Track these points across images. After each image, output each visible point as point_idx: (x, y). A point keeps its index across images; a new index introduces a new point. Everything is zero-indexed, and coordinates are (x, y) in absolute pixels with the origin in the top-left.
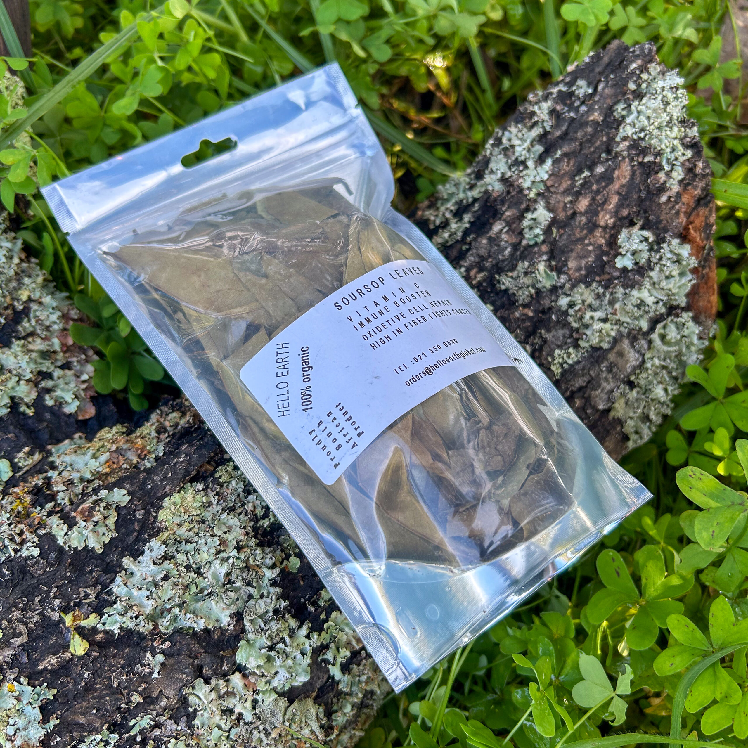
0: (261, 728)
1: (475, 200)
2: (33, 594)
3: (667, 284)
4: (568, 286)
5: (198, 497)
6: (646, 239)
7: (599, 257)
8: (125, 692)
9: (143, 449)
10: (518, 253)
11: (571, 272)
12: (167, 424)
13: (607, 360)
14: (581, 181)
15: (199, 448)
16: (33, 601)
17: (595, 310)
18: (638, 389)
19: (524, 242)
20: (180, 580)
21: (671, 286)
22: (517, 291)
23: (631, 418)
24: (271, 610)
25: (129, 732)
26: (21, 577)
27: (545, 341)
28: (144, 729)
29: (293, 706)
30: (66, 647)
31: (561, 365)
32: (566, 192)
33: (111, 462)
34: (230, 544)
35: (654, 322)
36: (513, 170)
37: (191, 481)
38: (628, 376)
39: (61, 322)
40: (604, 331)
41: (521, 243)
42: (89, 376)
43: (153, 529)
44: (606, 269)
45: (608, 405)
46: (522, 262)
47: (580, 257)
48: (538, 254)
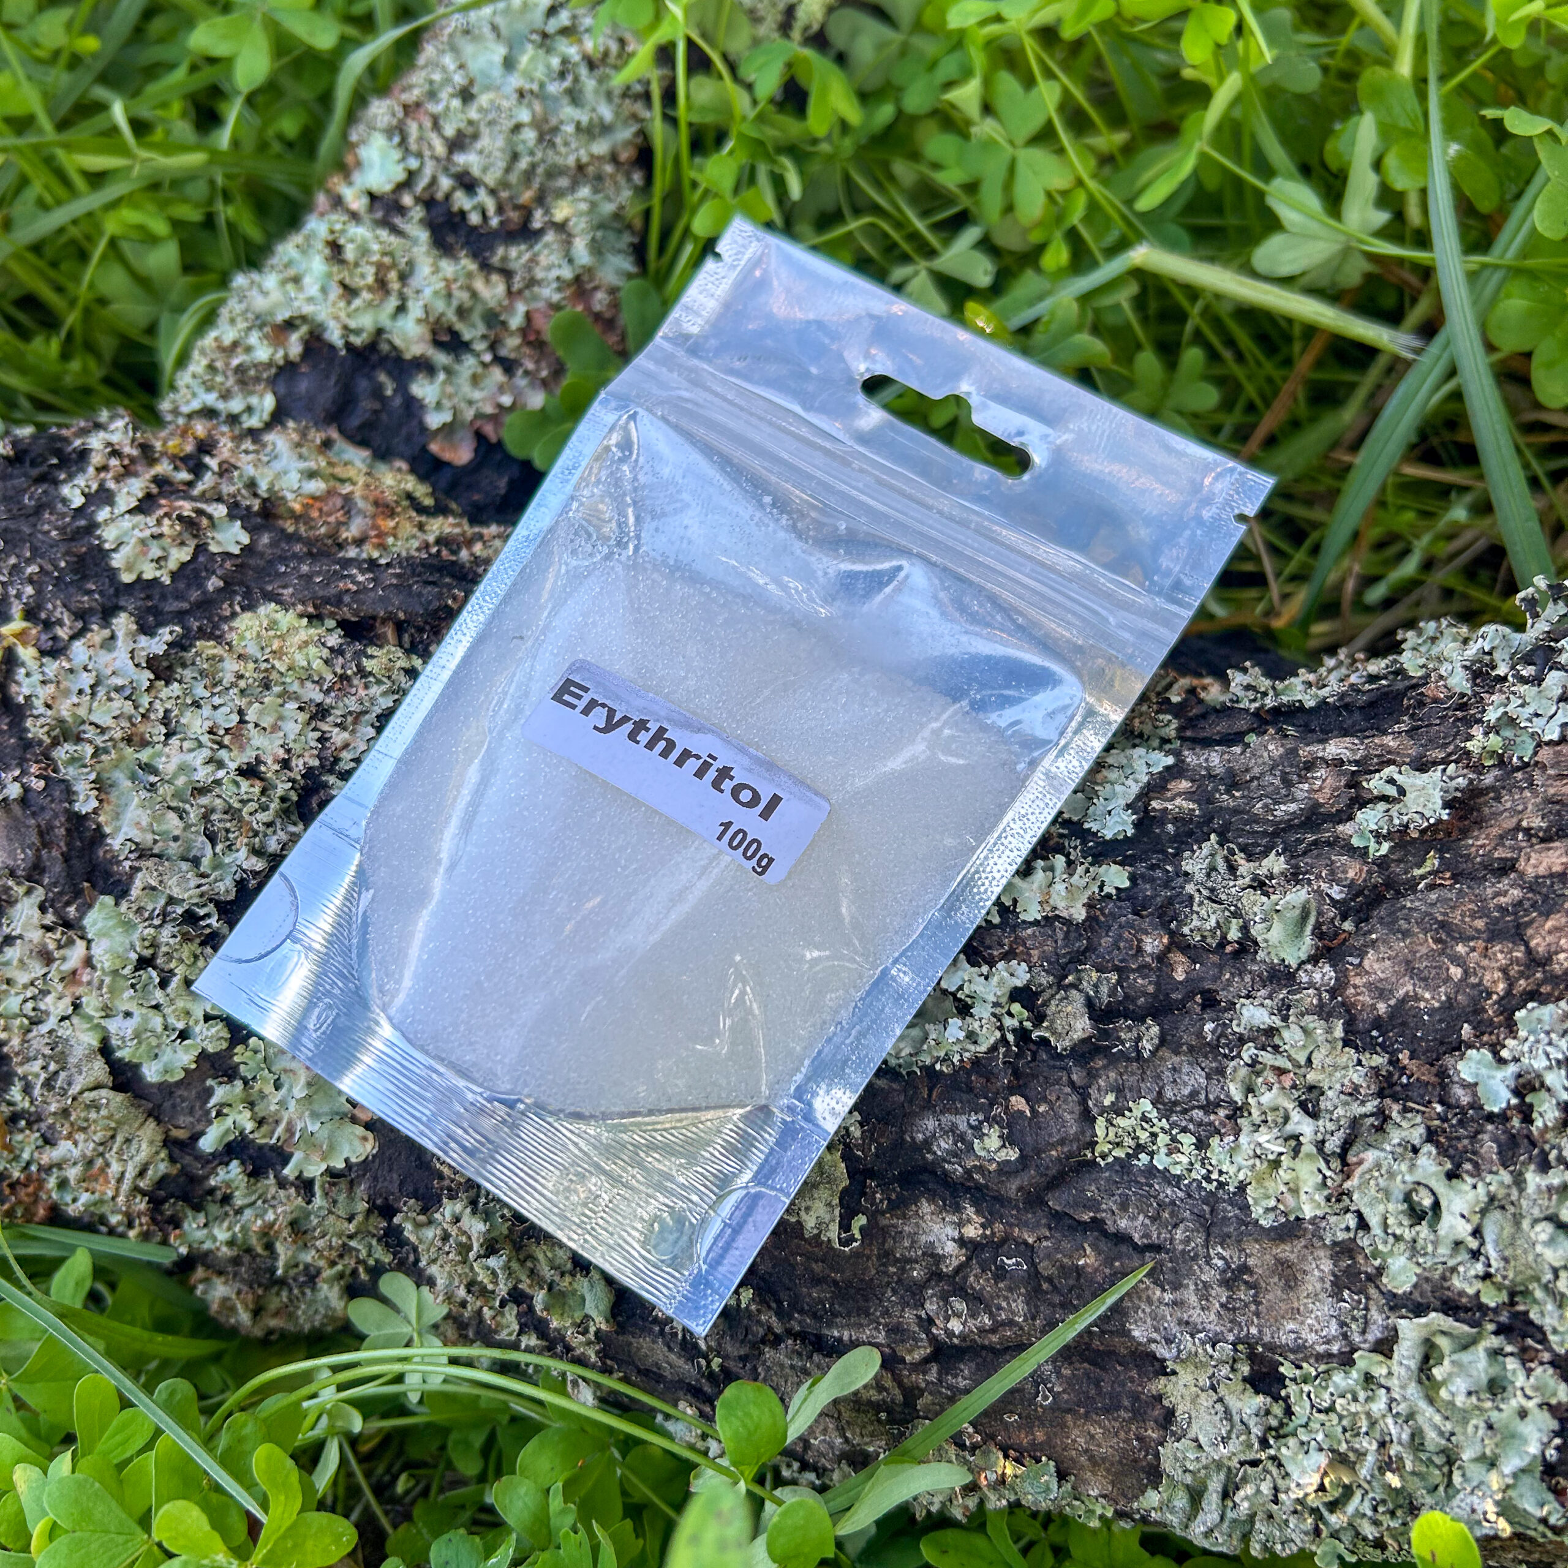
4: (1311, 997)
5: (312, 650)
7: (1453, 1014)
9: (383, 534)
10: (1310, 838)
11: (1358, 981)
12: (478, 548)
13: (1240, 1250)
15: (402, 589)
19: (1345, 829)
22: (1203, 900)
24: (186, 905)
29: (111, 1094)
31: (1140, 1148)
33: (318, 504)
34: (246, 750)
35: (1433, 1298)
37: (342, 624)
38: (1271, 1347)
39: (559, 290)
40: (1283, 1174)
41: (1340, 822)
42: (514, 403)
43: (216, 627)
44: (1448, 1061)
45: (1161, 1351)
46: (1278, 854)
47: (1409, 968)
48: (1332, 872)
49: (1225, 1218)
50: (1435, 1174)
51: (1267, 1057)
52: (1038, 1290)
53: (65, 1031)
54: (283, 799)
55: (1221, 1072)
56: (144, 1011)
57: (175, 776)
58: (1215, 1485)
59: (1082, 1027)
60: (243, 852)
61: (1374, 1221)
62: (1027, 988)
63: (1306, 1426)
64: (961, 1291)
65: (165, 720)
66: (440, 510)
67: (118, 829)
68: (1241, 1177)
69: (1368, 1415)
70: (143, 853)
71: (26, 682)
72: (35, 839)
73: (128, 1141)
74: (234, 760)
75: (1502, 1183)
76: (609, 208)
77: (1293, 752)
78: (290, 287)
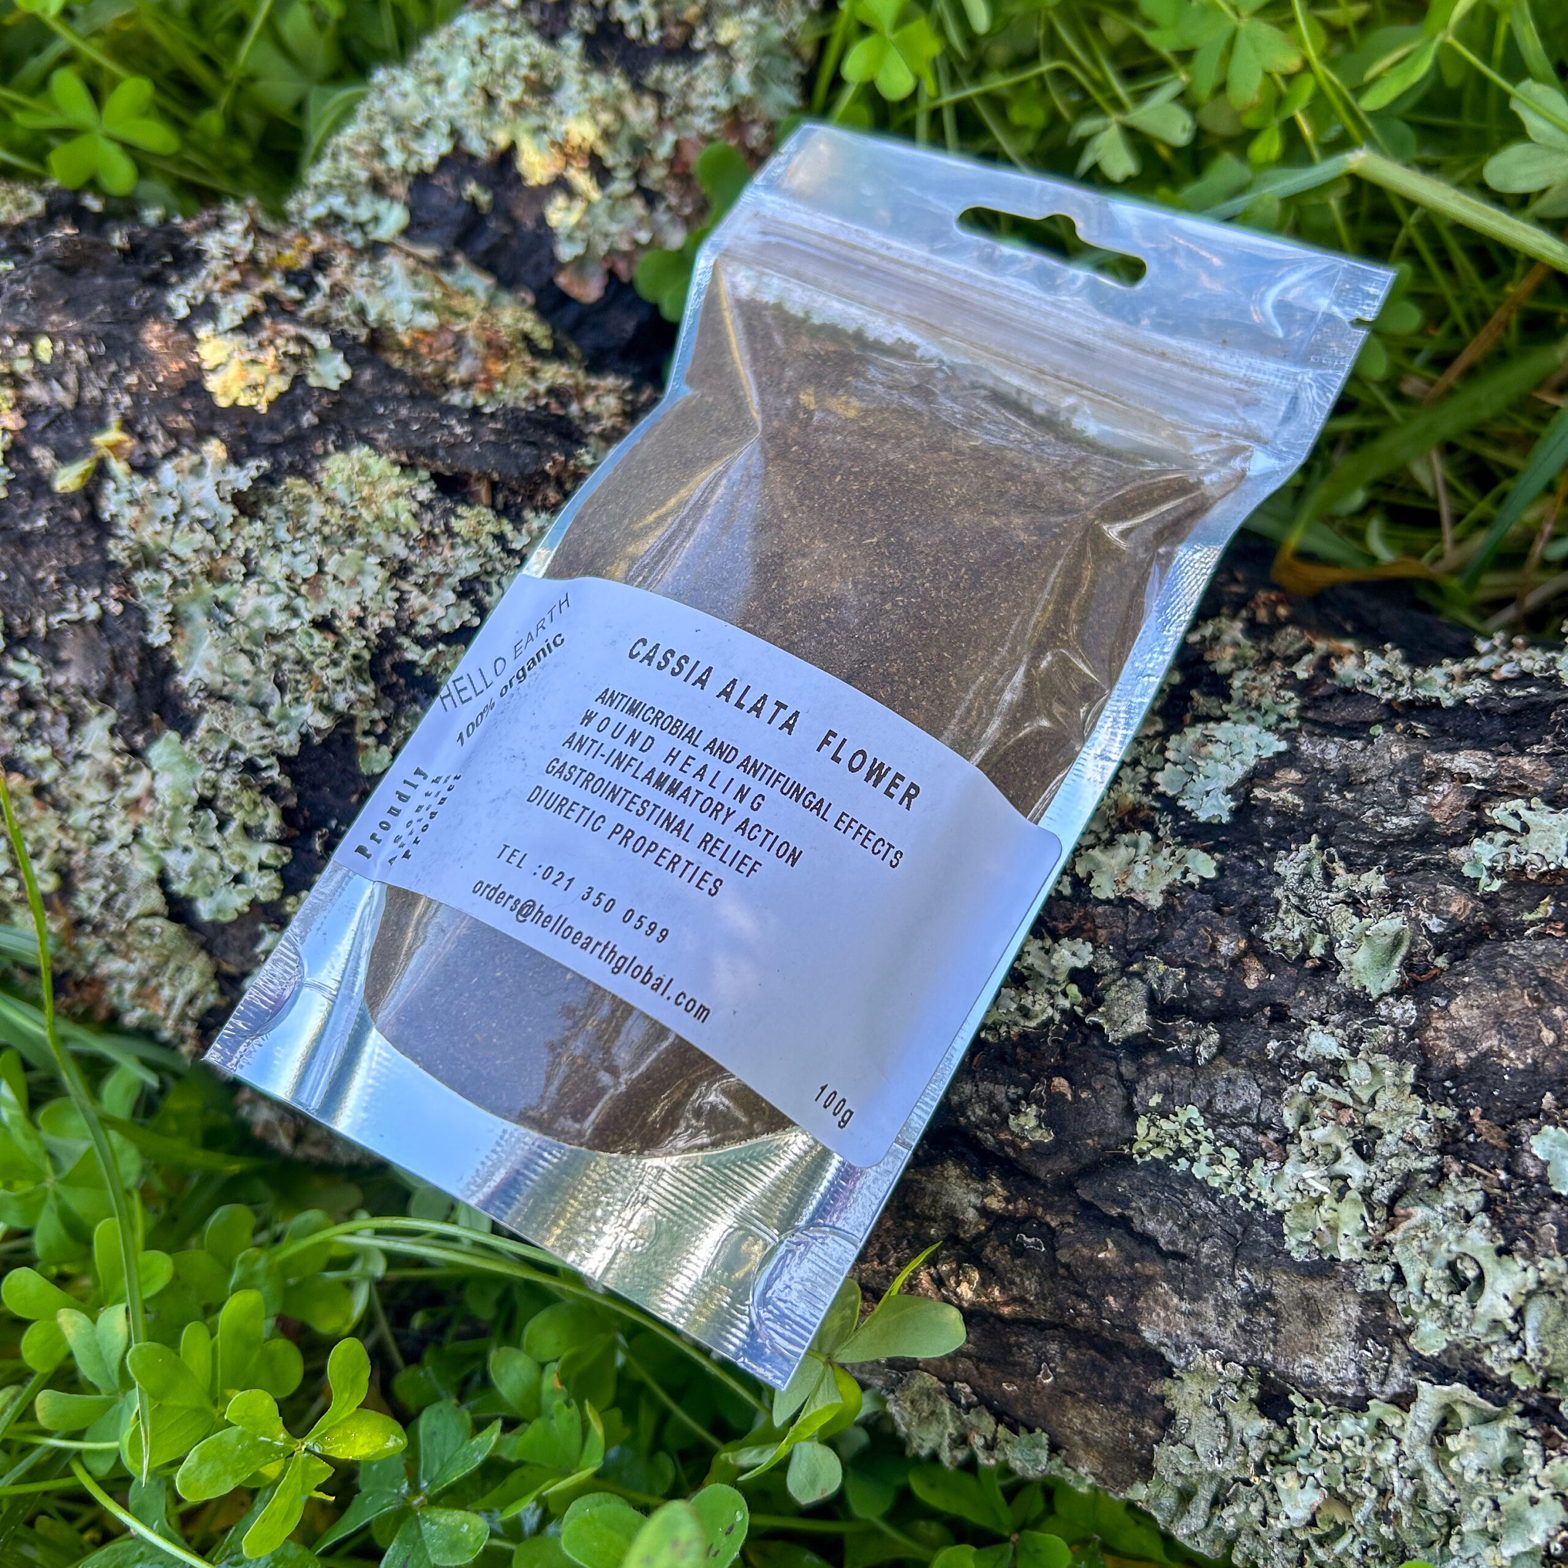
2: (114, 353)
4: (1387, 1033)
5: (402, 502)
7: (1537, 1079)
9: (492, 378)
12: (588, 401)
13: (1267, 1278)
15: (500, 447)
16: (108, 361)
18: (1279, 1435)
19: (1458, 854)
20: (219, 556)
22: (1291, 908)
23: (1192, 1452)
24: (248, 754)
25: (14, 660)
27: (1193, 1060)
29: (165, 924)
30: (67, 462)
31: (1175, 1148)
33: (428, 340)
34: (321, 602)
35: (1461, 1369)
37: (436, 476)
38: (1285, 1377)
39: (713, 120)
40: (1324, 1212)
41: (1455, 844)
42: (652, 241)
43: (307, 464)
44: (1524, 1127)
45: (1171, 1357)
46: (1380, 872)
47: (1499, 1021)
48: (1435, 903)
49: (1256, 1241)
50: (1485, 1249)
51: (1327, 1090)
52: (1054, 1274)
53: (123, 857)
54: (356, 657)
55: (1278, 1092)
56: (201, 851)
57: (250, 618)
58: (1205, 1493)
59: (1138, 1021)
60: (309, 708)
61: (1412, 1278)
62: (1088, 969)
63: (1307, 1457)
64: (977, 1262)
65: (245, 560)
66: (558, 354)
67: (188, 665)
68: (1279, 1207)
69: (1373, 1461)
70: (214, 695)
71: (115, 498)
72: (107, 663)
73: (179, 969)
74: (310, 610)
75: (1554, 1270)
76: (778, 33)
77: (1417, 759)
78: (430, 89)
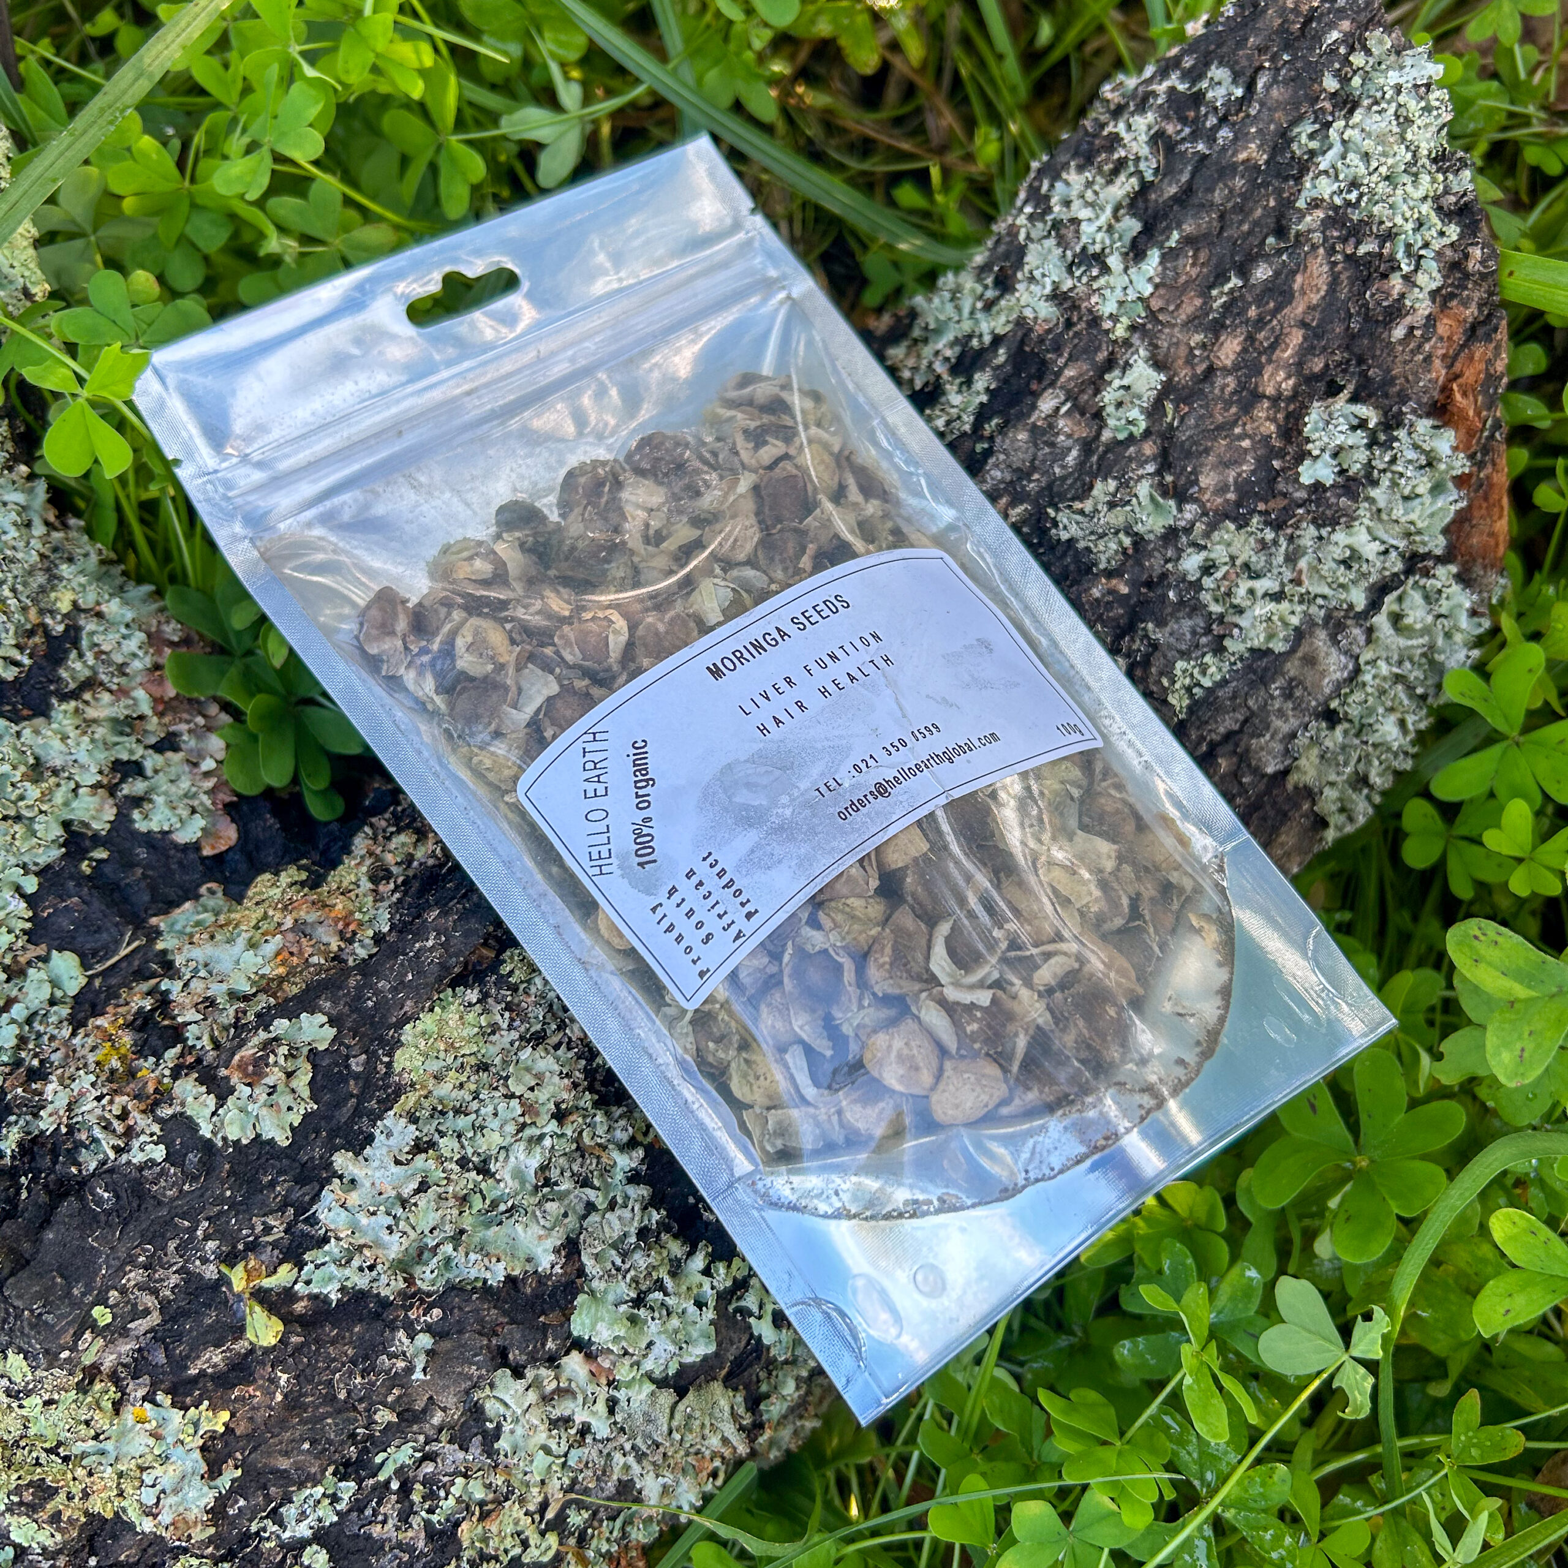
0: (628, 1447)
1: (997, 340)
2: (163, 1236)
3: (1406, 513)
4: (1200, 527)
5: (471, 1017)
6: (1362, 424)
7: (1263, 463)
8: (361, 1407)
9: (347, 919)
10: (1095, 458)
11: (1207, 497)
12: (389, 858)
13: (1283, 675)
14: (1224, 299)
15: (464, 916)
16: (164, 1248)
17: (1257, 576)
18: (1346, 725)
19: (1106, 435)
20: (450, 1189)
21: (1413, 516)
22: (1095, 542)
23: (1332, 784)
24: (633, 1231)
25: (375, 1475)
26: (135, 1205)
27: (1155, 646)
28: (402, 1467)
29: (686, 1401)
30: (239, 1331)
31: (1189, 689)
32: (1193, 322)
33: (286, 954)
34: (543, 1110)
35: (1379, 592)
36: (1078, 273)
37: (456, 983)
38: (1325, 701)
39: (146, 653)
41: (1100, 434)
42: (216, 761)
43: (388, 1087)
45: (1284, 765)
47: (1223, 465)
48: (1137, 461)
50: (1341, 538)
51: (1216, 577)
53: (624, 1412)
55: (1195, 608)
57: (520, 1182)
60: (620, 1162)
61: (1326, 590)
67: (535, 1258)
71: (314, 1286)
73: (711, 1415)
74: (542, 1125)
76: (93, 563)
